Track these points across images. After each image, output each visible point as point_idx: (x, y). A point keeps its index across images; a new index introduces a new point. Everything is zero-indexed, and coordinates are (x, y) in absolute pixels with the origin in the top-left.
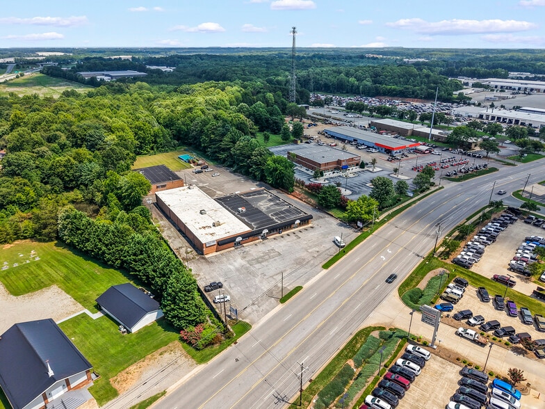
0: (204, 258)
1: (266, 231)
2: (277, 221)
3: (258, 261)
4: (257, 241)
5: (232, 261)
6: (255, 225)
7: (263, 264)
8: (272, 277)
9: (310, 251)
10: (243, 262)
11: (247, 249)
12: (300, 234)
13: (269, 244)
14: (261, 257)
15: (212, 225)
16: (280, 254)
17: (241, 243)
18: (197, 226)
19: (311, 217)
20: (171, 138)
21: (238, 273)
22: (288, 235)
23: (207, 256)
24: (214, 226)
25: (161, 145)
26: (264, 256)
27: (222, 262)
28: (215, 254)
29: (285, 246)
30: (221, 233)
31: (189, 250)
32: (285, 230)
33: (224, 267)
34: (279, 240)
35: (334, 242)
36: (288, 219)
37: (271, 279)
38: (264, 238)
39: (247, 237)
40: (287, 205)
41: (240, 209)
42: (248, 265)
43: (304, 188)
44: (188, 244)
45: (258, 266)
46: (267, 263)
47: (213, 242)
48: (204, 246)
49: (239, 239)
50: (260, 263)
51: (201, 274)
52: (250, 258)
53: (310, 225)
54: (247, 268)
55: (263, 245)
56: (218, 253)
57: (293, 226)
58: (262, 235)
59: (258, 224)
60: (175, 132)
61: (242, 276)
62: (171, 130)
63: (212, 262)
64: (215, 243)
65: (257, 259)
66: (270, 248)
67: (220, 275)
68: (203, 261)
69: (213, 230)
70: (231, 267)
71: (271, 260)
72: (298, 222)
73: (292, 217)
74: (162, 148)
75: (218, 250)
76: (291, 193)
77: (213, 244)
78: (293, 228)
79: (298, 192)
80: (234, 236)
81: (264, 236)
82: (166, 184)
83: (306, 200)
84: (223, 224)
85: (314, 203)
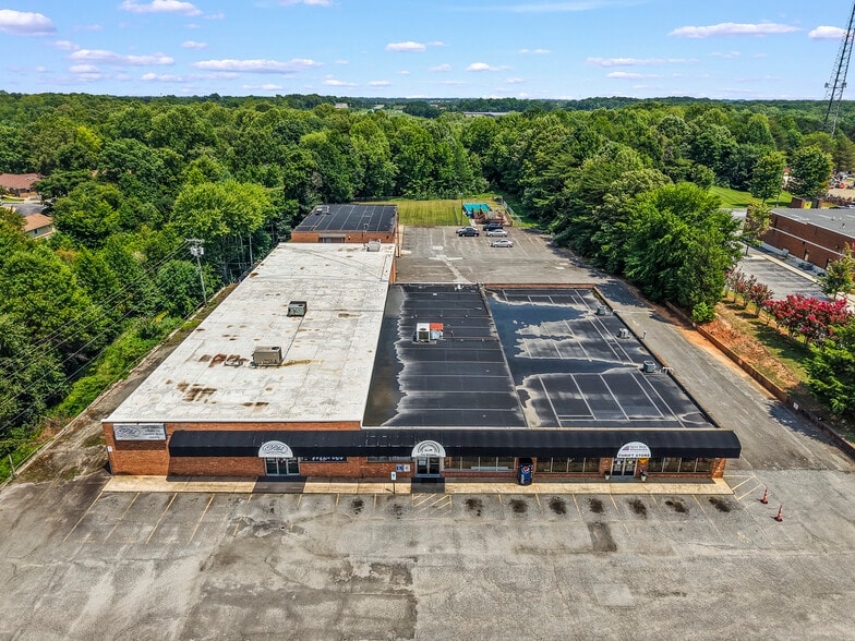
1: (430, 450)
2: (532, 412)
4: (382, 488)
6: (412, 402)
13: (421, 521)
16: (403, 624)
17: (303, 470)
19: (728, 447)
22: (557, 506)
24: (254, 363)
25: (447, 181)
30: (228, 401)
32: (559, 475)
34: (488, 518)
36: (594, 423)
38: (430, 478)
39: (324, 449)
40: (638, 359)
41: (420, 326)
43: (764, 317)
47: (152, 427)
48: (109, 434)
49: (276, 451)
53: (719, 487)
55: (383, 521)
59: (430, 402)
64: (162, 437)
66: (396, 554)
69: (230, 376)
72: (638, 450)
73: (624, 419)
74: (445, 188)
75: (182, 470)
76: (700, 323)
77: (147, 438)
78: (607, 473)
79: (729, 327)
80: (260, 429)
81: (433, 471)
82: (344, 235)
83: (751, 363)
84: (296, 363)
85: (790, 384)
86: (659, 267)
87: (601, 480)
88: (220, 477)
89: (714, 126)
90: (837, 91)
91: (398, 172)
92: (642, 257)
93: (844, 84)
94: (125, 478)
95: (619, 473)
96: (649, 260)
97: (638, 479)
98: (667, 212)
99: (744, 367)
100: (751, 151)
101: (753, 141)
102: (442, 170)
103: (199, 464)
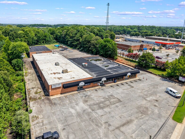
0: (49, 99)
1: (104, 79)
2: (112, 72)
3: (100, 106)
4: (97, 87)
5: (74, 104)
6: (95, 74)
7: (105, 110)
8: (118, 128)
9: (148, 99)
10: (86, 107)
11: (89, 93)
12: (132, 84)
13: (107, 90)
14: (102, 102)
15: (61, 72)
16: (119, 101)
17: (83, 87)
18: (50, 72)
20: (53, 39)
21: (79, 120)
22: (122, 84)
23: (51, 98)
24: (63, 72)
25: (48, 41)
26: (105, 101)
27: (64, 105)
28: (59, 96)
29: (122, 93)
30: (67, 78)
31: (39, 90)
32: (119, 81)
33: (65, 111)
34: (115, 88)
35: (167, 92)
36: (120, 72)
37: (117, 131)
38: (102, 85)
39: (89, 82)
41: (84, 64)
42: (90, 110)
43: (124, 57)
44: (40, 86)
45: (100, 112)
46: (109, 110)
47: (59, 84)
48: (50, 87)
49: (82, 84)
50: (102, 108)
51: (41, 116)
52: (92, 102)
53: (137, 78)
54: (89, 114)
55: (102, 91)
56: (63, 95)
57: (125, 77)
58: (101, 82)
59: (97, 73)
60: (55, 36)
61: (83, 124)
62: (53, 35)
63: (55, 104)
64: (61, 86)
65: (98, 104)
66: (109, 94)
67: (60, 120)
68: (46, 101)
69: (61, 75)
70: (73, 111)
71: (113, 106)
72: (129, 74)
74: (48, 42)
75: (63, 92)
76: (116, 60)
77: (58, 87)
78: (125, 79)
79: (120, 59)
80: (77, 81)
81: (102, 84)
82: (42, 52)
83: (127, 63)
84: (70, 72)
85: (134, 65)
86: (106, 52)
87: (124, 80)
88: (70, 92)
89: (94, 29)
90: (107, 24)
91: (37, 39)
92: (103, 51)
93: (108, 23)
94: (52, 96)
95: (126, 79)
96: (104, 51)
97: (128, 79)
98: (106, 43)
99: (126, 64)
100: (101, 34)
101: (101, 32)
102: (46, 39)
103: (69, 89)
